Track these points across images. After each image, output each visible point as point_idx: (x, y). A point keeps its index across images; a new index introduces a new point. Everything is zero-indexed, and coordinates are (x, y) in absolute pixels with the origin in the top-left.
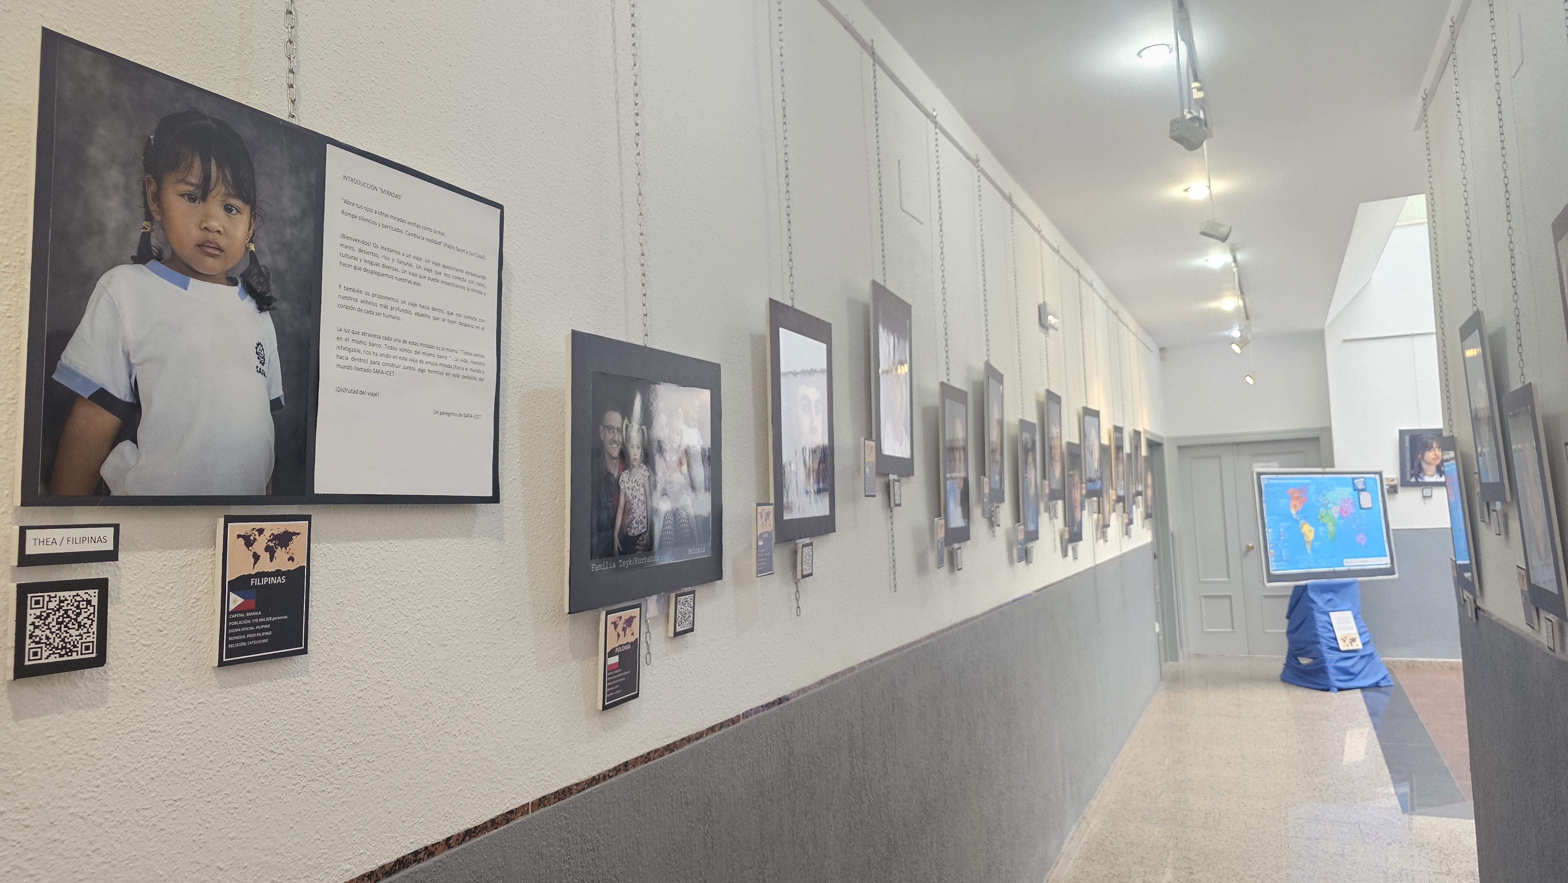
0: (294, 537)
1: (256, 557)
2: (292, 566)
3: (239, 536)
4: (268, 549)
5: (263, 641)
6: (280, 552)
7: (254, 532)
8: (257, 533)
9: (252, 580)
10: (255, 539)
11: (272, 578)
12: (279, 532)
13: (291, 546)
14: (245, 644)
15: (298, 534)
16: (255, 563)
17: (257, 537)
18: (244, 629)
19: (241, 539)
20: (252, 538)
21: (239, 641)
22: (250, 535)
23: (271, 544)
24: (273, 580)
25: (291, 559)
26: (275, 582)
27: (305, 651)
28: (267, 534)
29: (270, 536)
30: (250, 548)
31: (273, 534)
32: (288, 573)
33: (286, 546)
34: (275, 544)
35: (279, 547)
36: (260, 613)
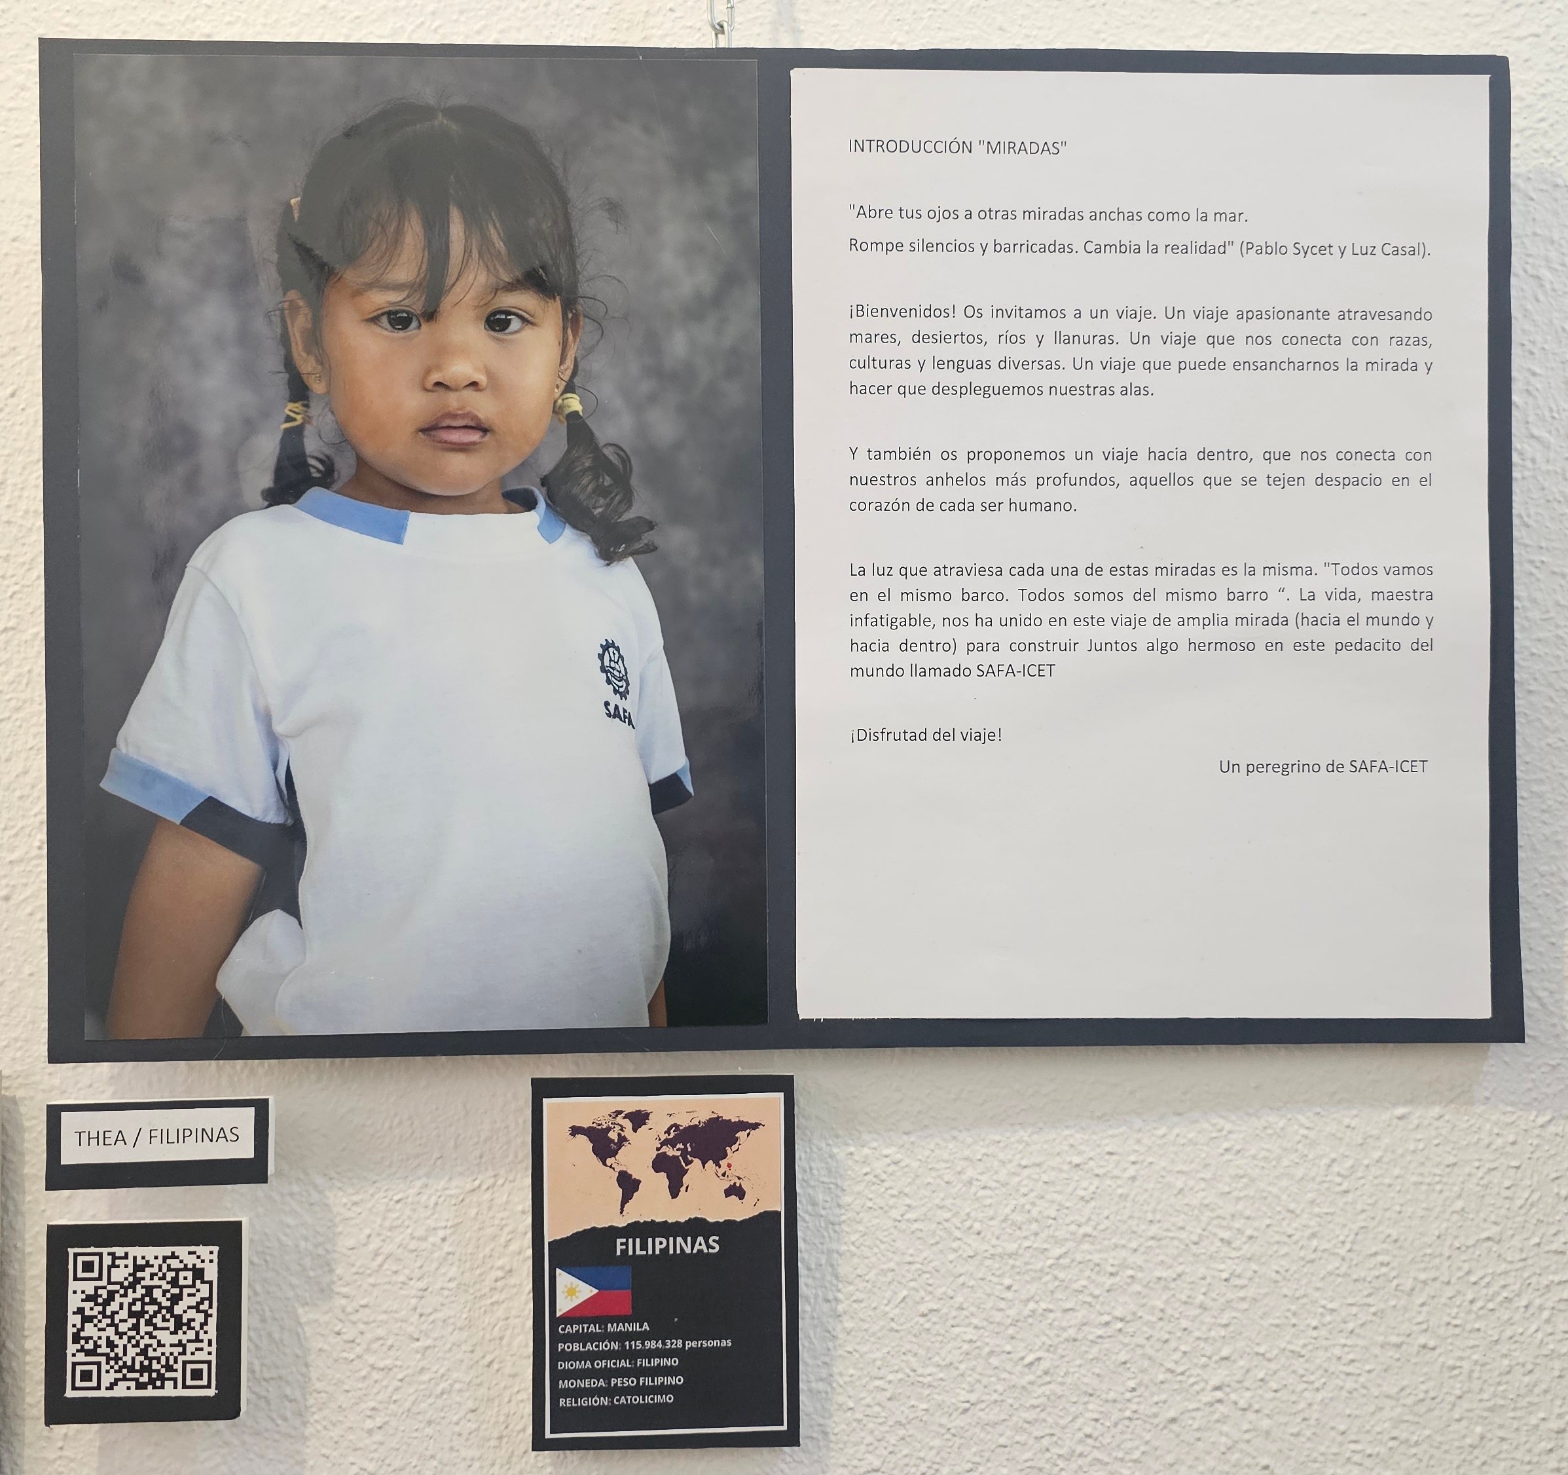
0: (741, 1135)
1: (628, 1185)
2: (739, 1211)
3: (575, 1131)
4: (660, 1163)
5: (659, 1399)
6: (697, 1173)
7: (619, 1119)
8: (627, 1124)
9: (619, 1241)
10: (622, 1140)
11: (679, 1240)
12: (695, 1122)
13: (734, 1157)
14: (605, 1401)
15: (755, 1126)
16: (625, 1199)
17: (628, 1132)
18: (600, 1364)
19: (582, 1139)
20: (613, 1135)
21: (590, 1392)
22: (609, 1129)
23: (671, 1152)
24: (682, 1245)
25: (735, 1191)
26: (688, 1251)
27: (791, 1438)
28: (657, 1127)
29: (668, 1132)
30: (609, 1161)
31: (676, 1126)
32: (726, 1229)
33: (717, 1156)
34: (684, 1152)
35: (697, 1162)
36: (646, 1327)
